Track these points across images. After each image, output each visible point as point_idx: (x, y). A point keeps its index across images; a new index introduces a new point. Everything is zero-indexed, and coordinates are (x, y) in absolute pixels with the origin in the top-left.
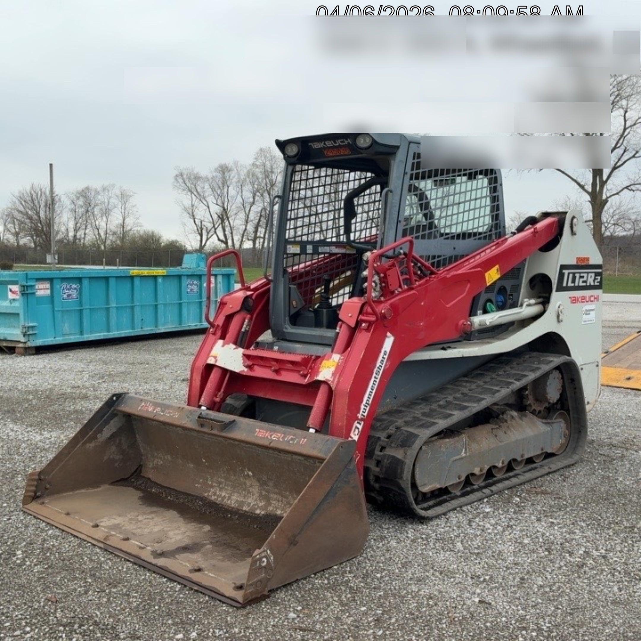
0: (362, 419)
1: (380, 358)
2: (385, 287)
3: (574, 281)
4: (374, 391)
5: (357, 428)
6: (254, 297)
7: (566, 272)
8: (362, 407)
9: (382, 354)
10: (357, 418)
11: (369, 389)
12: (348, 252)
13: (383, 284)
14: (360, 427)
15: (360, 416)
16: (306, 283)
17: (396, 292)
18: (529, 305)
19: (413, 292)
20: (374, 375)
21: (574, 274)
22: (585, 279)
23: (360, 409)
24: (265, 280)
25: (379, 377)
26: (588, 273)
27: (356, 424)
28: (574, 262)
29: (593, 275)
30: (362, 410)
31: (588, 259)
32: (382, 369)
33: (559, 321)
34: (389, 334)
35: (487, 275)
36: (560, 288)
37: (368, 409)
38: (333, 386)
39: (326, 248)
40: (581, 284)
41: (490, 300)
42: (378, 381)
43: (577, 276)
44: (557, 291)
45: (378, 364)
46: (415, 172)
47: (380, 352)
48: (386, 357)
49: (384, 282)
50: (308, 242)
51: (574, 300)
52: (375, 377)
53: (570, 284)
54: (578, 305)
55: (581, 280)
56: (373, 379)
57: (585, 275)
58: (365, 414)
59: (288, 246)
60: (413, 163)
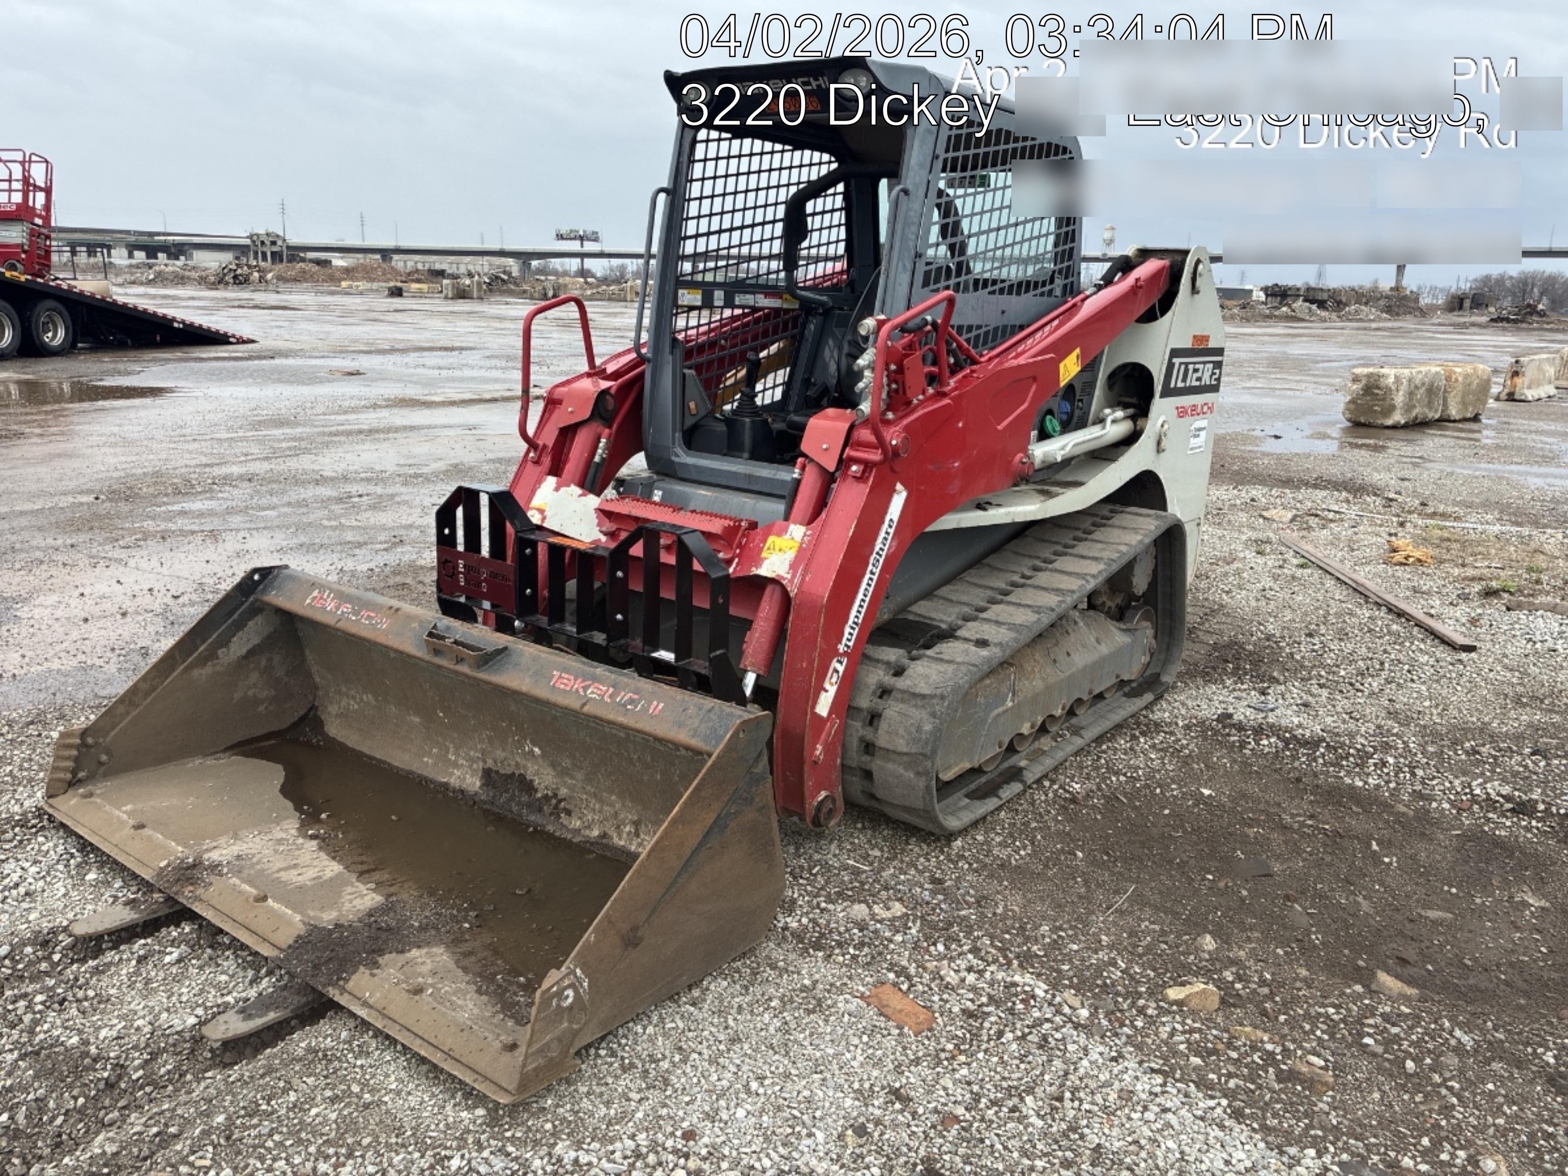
0: (845, 654)
1: (882, 534)
2: (897, 391)
3: (1184, 380)
4: (867, 599)
5: (836, 671)
6: (613, 391)
7: (1177, 361)
8: (847, 630)
9: (885, 526)
10: (836, 653)
11: (860, 596)
12: (785, 306)
13: (894, 386)
14: (841, 668)
15: (841, 648)
16: (710, 363)
17: (915, 401)
18: (1114, 421)
19: (946, 401)
20: (870, 567)
21: (1187, 364)
22: (1199, 374)
23: (843, 634)
24: (633, 355)
25: (877, 571)
26: (1204, 363)
27: (835, 664)
28: (1188, 344)
29: (1211, 366)
30: (846, 635)
31: (1206, 339)
32: (884, 554)
33: (1159, 449)
34: (899, 486)
35: (1062, 366)
36: (1168, 392)
37: (855, 633)
38: (793, 591)
39: (748, 296)
40: (1195, 383)
41: (1050, 412)
42: (875, 578)
43: (1191, 367)
44: (1162, 396)
45: (878, 545)
46: (951, 155)
47: (882, 522)
48: (892, 531)
49: (896, 382)
50: (715, 285)
51: (1182, 413)
52: (872, 573)
53: (1180, 384)
54: (1188, 419)
55: (1196, 375)
56: (868, 576)
57: (1201, 366)
58: (851, 644)
59: (680, 292)
60: (949, 137)
